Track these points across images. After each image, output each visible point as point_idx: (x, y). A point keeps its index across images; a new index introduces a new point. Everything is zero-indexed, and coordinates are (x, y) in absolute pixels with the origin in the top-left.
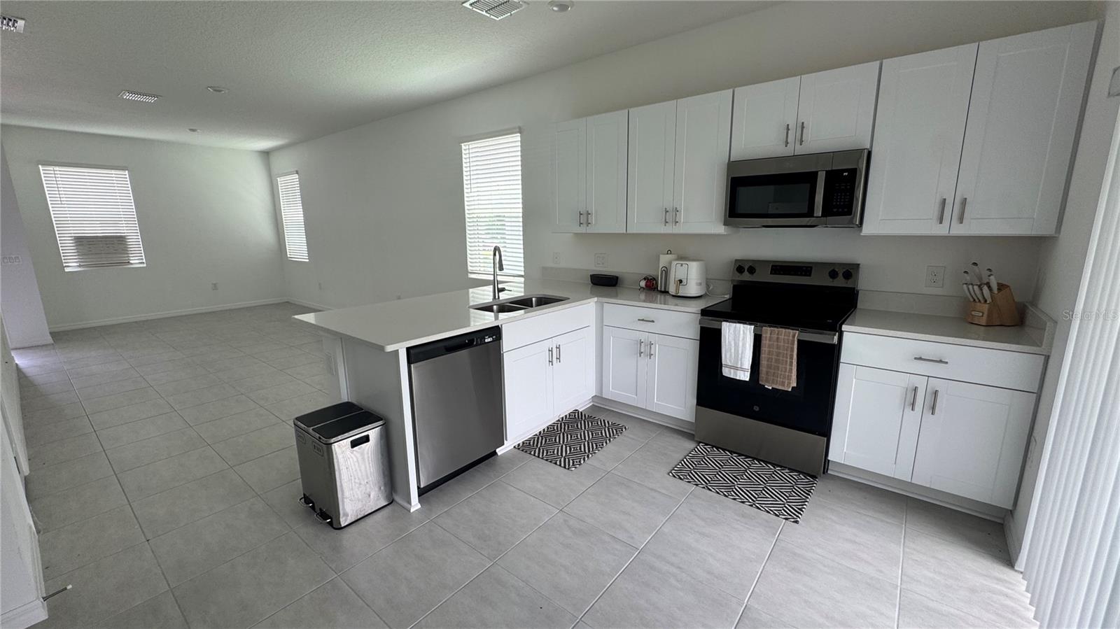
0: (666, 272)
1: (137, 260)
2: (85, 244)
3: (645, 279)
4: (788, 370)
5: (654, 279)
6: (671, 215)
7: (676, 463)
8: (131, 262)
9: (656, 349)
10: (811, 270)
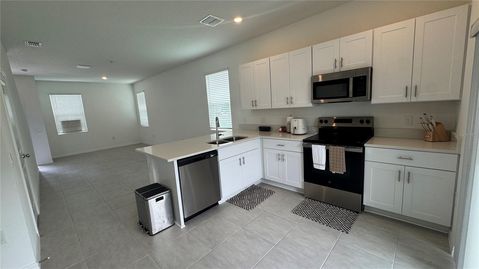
0: (290, 124)
1: (84, 129)
2: (66, 124)
3: (281, 127)
4: (341, 165)
5: (285, 127)
6: (290, 100)
7: (295, 207)
8: (82, 130)
9: (286, 158)
10: (352, 120)
